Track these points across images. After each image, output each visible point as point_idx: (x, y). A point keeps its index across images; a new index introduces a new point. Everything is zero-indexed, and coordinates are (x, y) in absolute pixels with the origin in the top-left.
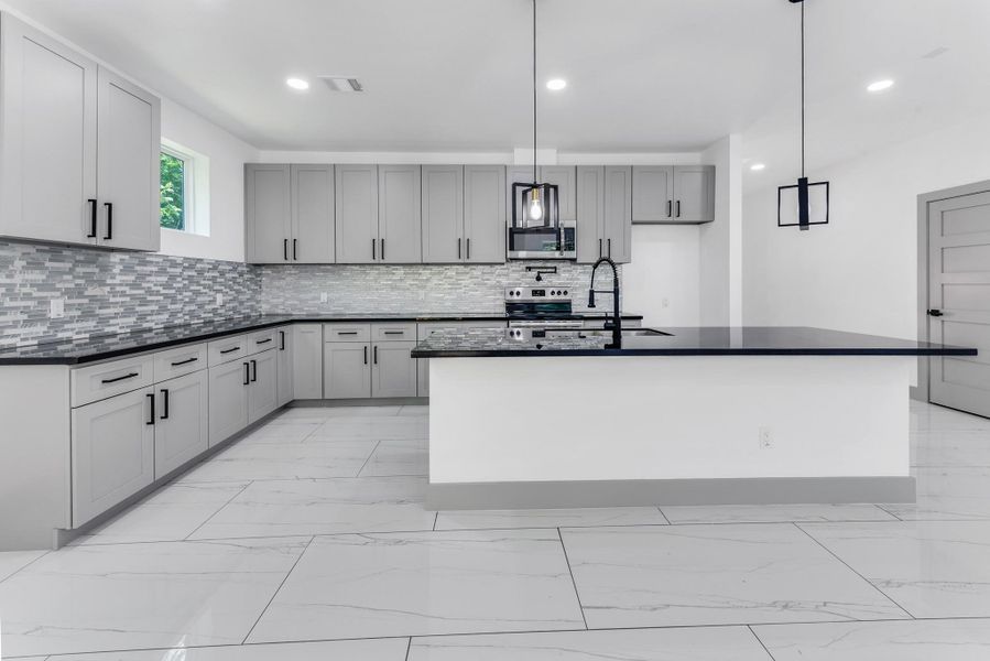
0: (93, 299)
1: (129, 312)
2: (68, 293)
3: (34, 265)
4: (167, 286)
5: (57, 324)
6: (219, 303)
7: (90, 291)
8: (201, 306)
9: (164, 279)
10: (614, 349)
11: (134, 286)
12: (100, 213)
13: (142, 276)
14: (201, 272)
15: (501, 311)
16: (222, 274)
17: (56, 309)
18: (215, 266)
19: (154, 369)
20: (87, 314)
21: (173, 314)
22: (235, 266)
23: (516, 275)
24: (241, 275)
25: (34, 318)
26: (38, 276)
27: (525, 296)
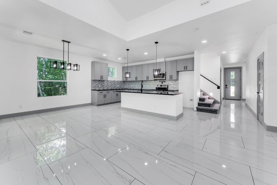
0: (103, 85)
1: (106, 87)
2: (101, 85)
3: (98, 82)
4: (111, 84)
5: (100, 88)
6: (118, 86)
7: (103, 84)
8: (115, 87)
9: (110, 83)
10: (142, 93)
11: (107, 84)
12: (102, 77)
13: (108, 83)
14: (115, 82)
15: (155, 89)
16: (118, 82)
17: (100, 86)
18: (118, 81)
19: (105, 92)
20: (103, 87)
21: (112, 88)
22: (120, 81)
23: (158, 82)
24: (122, 82)
25: (98, 87)
26: (98, 83)
27: (159, 86)
